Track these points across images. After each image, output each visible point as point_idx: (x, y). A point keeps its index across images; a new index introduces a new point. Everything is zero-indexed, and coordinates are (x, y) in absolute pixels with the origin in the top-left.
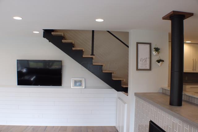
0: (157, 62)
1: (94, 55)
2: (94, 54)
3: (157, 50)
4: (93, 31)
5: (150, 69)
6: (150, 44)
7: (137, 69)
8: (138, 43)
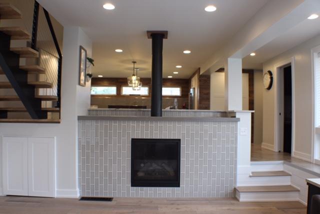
3: (91, 61)
5: (85, 85)
6: (86, 52)
7: (80, 83)
8: (81, 47)
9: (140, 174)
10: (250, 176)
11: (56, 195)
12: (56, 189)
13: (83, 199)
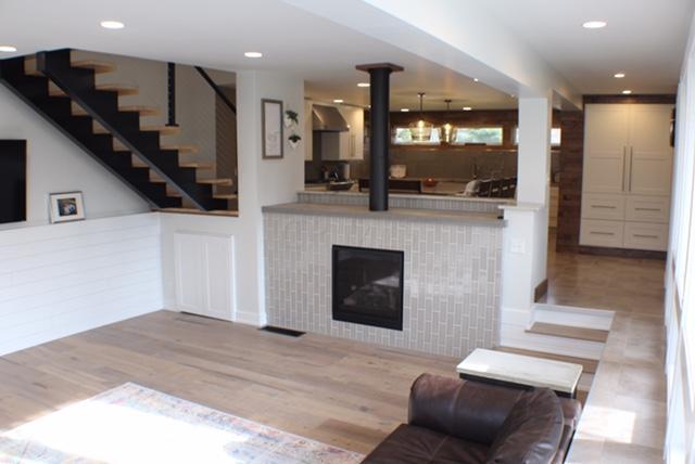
0: (291, 141)
1: (177, 125)
2: (177, 122)
3: (293, 116)
4: (171, 66)
5: (281, 157)
6: (280, 103)
7: (265, 157)
8: (264, 101)
9: (349, 302)
10: (527, 331)
11: (234, 319)
12: (235, 310)
13: (268, 328)
